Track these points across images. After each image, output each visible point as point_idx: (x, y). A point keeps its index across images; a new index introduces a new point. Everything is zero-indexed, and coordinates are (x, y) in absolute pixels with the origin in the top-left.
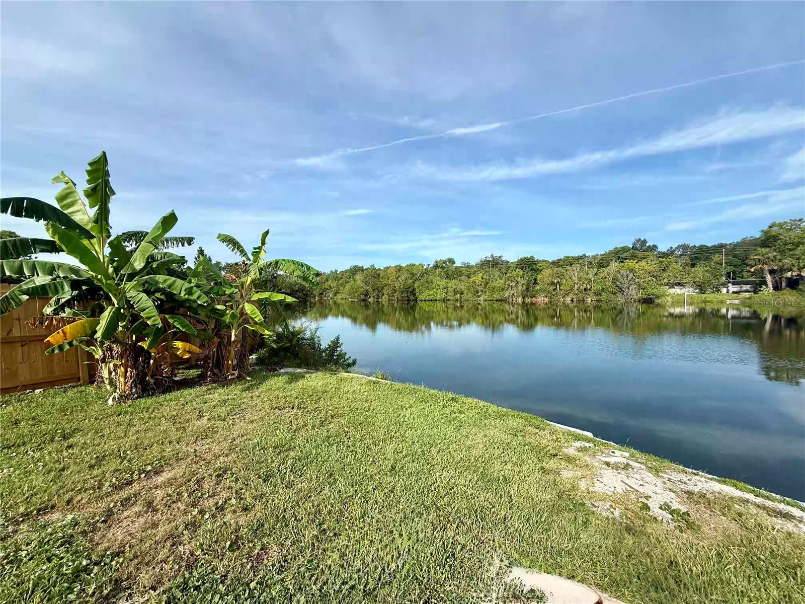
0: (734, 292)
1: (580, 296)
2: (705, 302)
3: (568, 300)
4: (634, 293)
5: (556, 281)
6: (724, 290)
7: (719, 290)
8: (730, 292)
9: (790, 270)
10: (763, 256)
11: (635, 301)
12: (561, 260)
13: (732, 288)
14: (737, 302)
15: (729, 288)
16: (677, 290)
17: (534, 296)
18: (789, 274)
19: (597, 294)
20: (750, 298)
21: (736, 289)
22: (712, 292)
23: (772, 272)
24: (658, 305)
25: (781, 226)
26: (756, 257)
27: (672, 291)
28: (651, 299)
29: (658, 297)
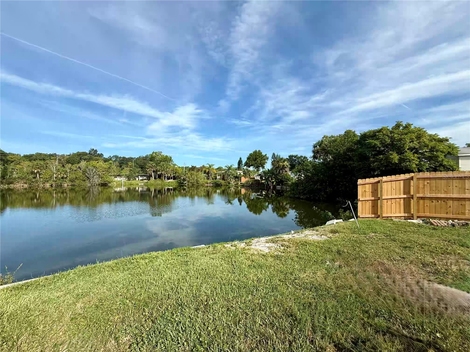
0: (141, 180)
1: (59, 182)
2: (131, 184)
3: (48, 185)
4: (97, 180)
5: (36, 171)
6: (137, 179)
7: (136, 179)
8: (140, 180)
9: (159, 171)
10: (151, 165)
11: (97, 185)
12: (33, 155)
13: (140, 178)
14: (142, 184)
15: (139, 178)
16: (118, 179)
17: (12, 183)
18: (159, 173)
19: (71, 181)
20: (147, 182)
21: (141, 179)
22: (133, 180)
23: (154, 171)
24: (109, 187)
25: (156, 153)
26: (149, 165)
27: (116, 179)
28: (106, 183)
29: (110, 183)
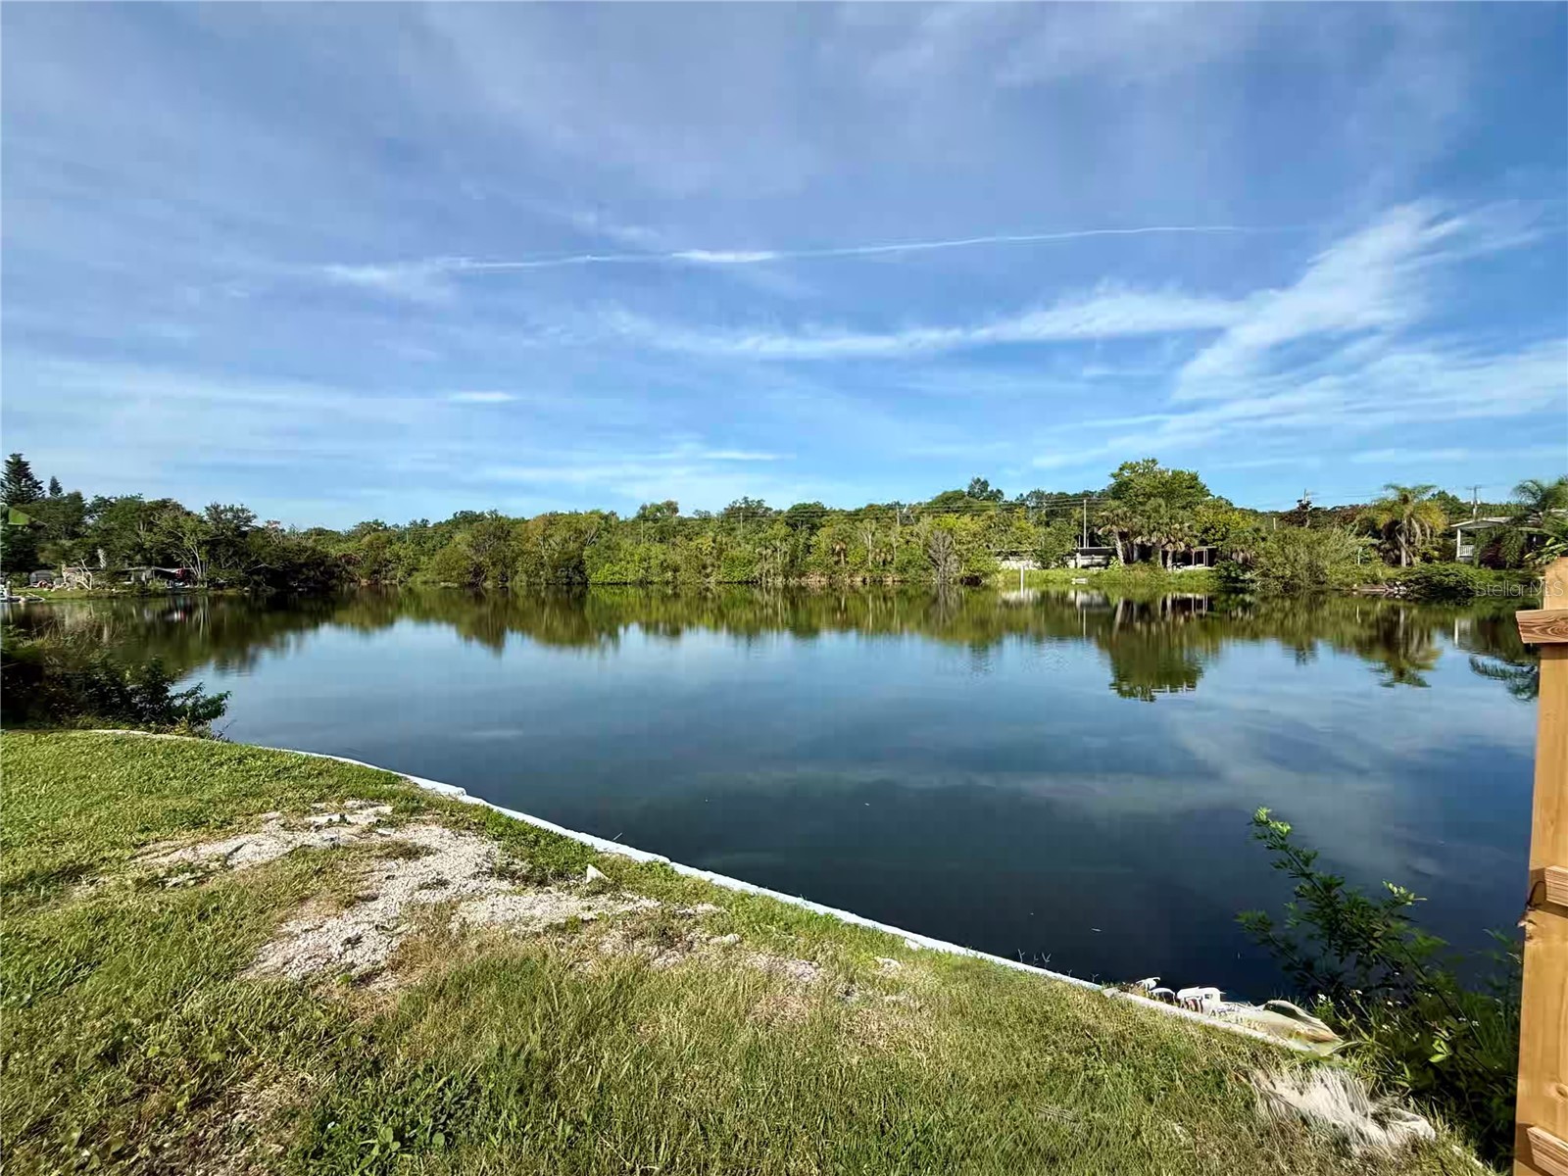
0: (1084, 567)
1: (877, 573)
2: (1046, 581)
3: (858, 580)
4: (956, 570)
5: (838, 548)
6: (1072, 563)
7: (1066, 563)
8: (1079, 566)
9: (1140, 534)
10: (1112, 511)
11: (955, 583)
12: (860, 510)
13: (1082, 561)
14: (1084, 581)
15: (1077, 560)
16: (1013, 564)
17: (802, 575)
18: (1138, 540)
19: (903, 570)
20: (1098, 575)
21: (1086, 562)
22: (1058, 566)
23: (1123, 536)
24: (986, 587)
25: (1132, 468)
26: (1103, 514)
27: (1005, 565)
28: (977, 577)
29: (986, 575)
